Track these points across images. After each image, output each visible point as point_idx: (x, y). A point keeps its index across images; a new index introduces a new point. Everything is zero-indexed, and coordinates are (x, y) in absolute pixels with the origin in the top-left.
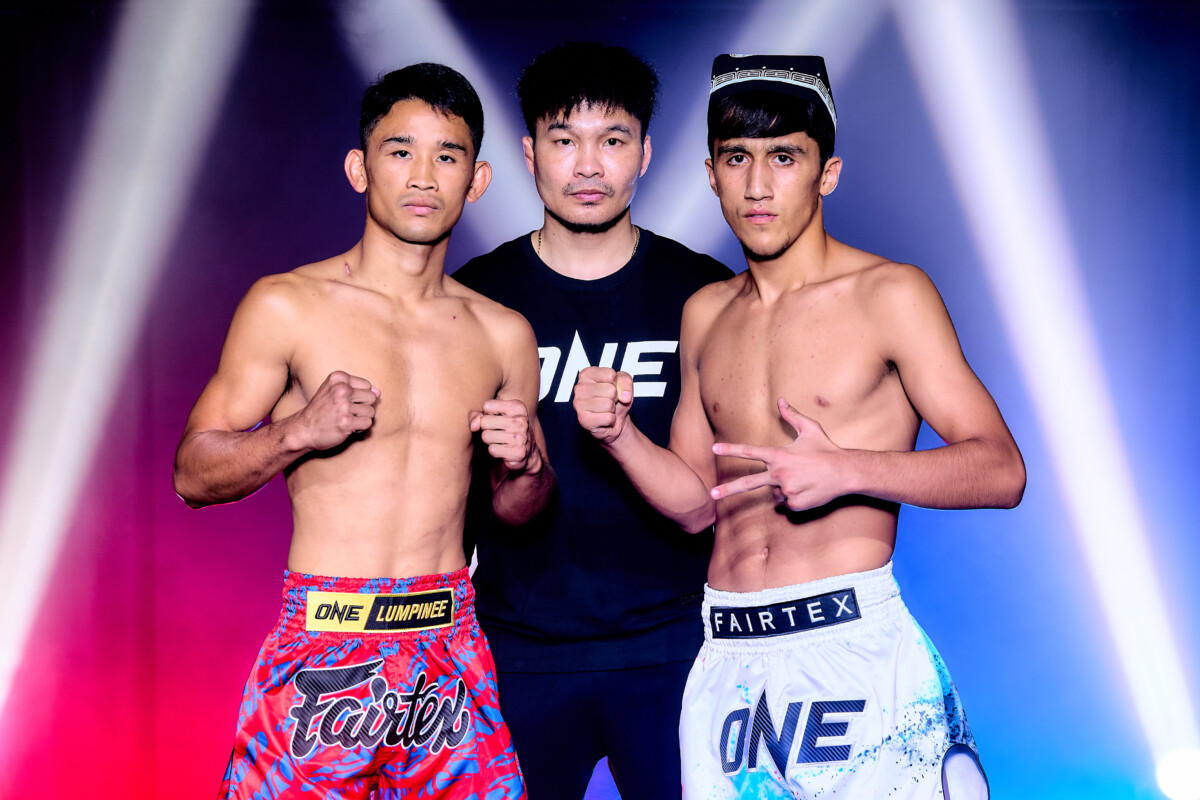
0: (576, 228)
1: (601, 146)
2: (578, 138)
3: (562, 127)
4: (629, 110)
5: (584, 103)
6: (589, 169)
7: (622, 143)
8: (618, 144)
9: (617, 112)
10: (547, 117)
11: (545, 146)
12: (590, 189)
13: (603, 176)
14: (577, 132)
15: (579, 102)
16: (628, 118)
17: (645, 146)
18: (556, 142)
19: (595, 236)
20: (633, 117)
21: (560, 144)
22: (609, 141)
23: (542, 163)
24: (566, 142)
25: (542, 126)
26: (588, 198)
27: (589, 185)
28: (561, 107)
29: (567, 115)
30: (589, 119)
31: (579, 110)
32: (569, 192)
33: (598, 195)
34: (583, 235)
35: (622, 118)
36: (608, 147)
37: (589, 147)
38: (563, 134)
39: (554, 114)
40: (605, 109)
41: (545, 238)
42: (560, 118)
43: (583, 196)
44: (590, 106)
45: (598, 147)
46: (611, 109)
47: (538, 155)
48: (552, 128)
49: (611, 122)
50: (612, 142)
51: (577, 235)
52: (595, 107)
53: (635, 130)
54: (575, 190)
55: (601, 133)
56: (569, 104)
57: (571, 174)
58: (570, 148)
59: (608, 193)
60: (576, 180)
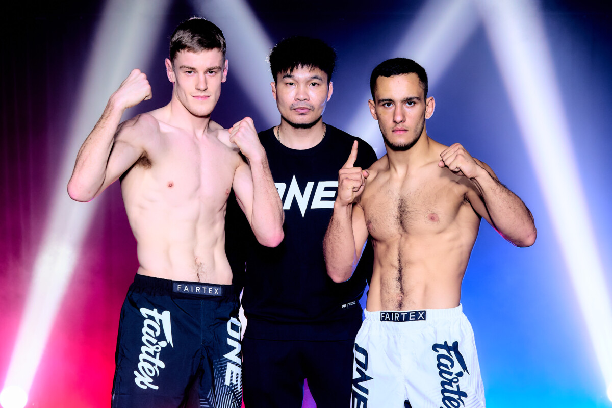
0: (296, 126)
1: (308, 86)
2: (297, 82)
3: (290, 76)
4: (322, 69)
5: (300, 65)
6: (302, 97)
7: (318, 85)
8: (316, 85)
9: (315, 70)
10: (283, 72)
11: (281, 86)
12: (302, 107)
13: (309, 101)
14: (296, 79)
15: (297, 65)
16: (321, 72)
17: (330, 87)
18: (286, 84)
19: (306, 130)
20: (323, 72)
21: (289, 85)
22: (312, 83)
23: (280, 95)
24: (291, 84)
25: (280, 76)
26: (302, 111)
27: (302, 105)
28: (289, 67)
29: (292, 71)
30: (302, 73)
31: (297, 69)
32: (292, 108)
33: (306, 110)
34: (300, 129)
35: (318, 72)
36: (311, 86)
37: (302, 86)
38: (289, 80)
39: (285, 71)
40: (309, 68)
41: (281, 130)
42: (289, 72)
43: (299, 110)
44: (302, 67)
45: (307, 86)
46: (313, 68)
47: (278, 90)
48: (284, 77)
49: (313, 74)
50: (314, 84)
51: (296, 129)
52: (305, 67)
53: (324, 78)
54: (296, 107)
55: (308, 79)
56: (292, 66)
57: (293, 99)
58: (293, 86)
59: (311, 109)
60: (296, 102)
